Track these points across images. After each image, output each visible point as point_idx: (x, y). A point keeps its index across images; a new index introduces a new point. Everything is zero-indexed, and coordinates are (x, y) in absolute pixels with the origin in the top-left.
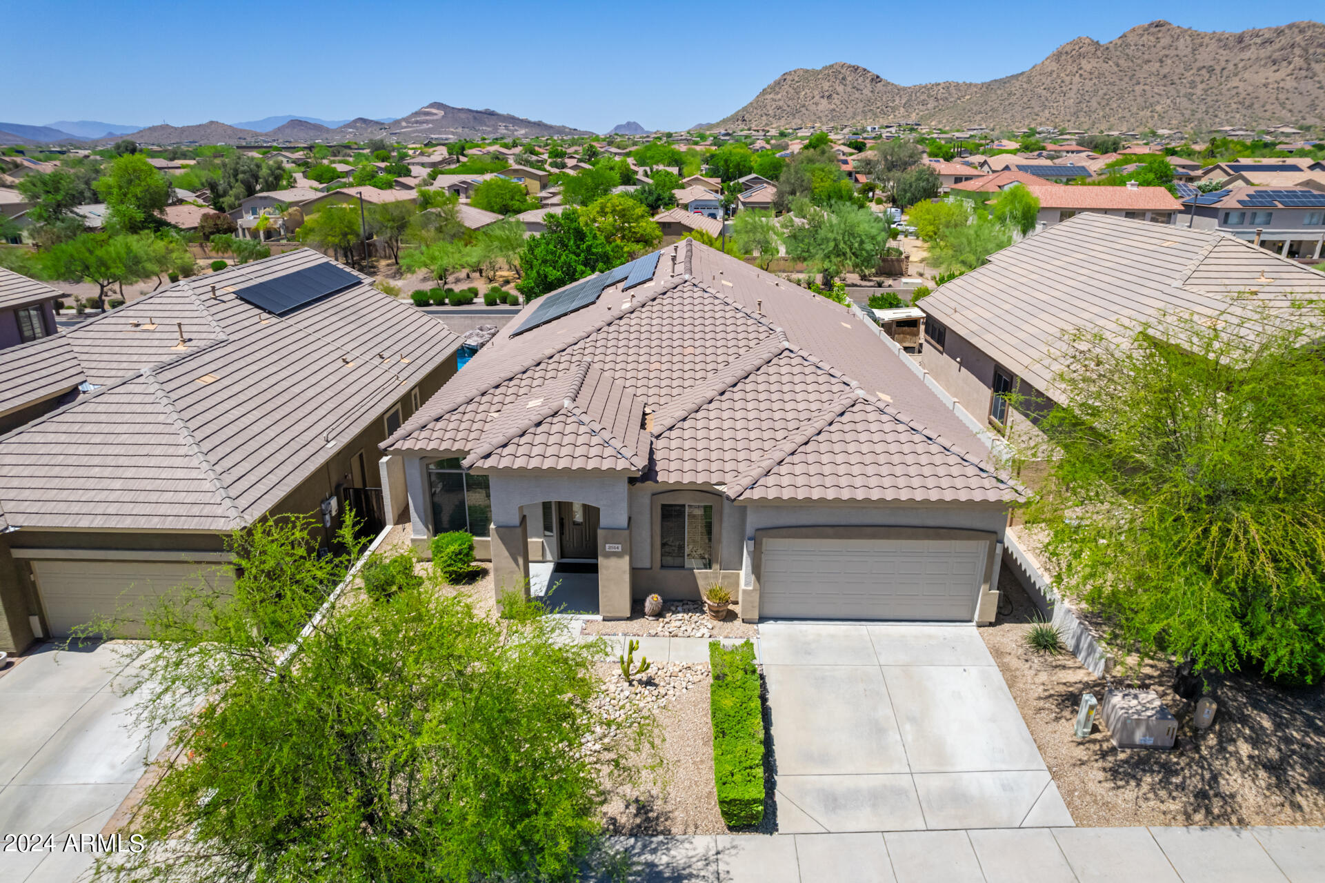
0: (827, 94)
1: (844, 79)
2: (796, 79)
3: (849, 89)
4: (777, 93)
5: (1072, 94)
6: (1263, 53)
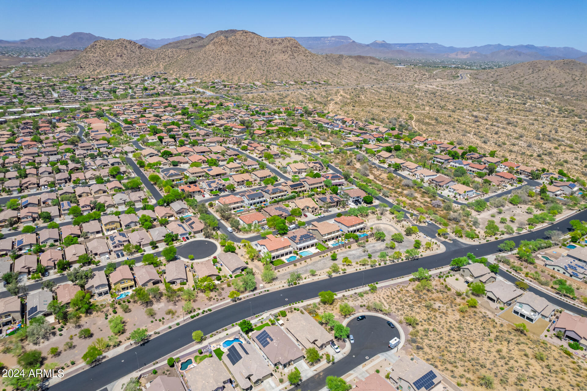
0: (120, 54)
5: (222, 60)
6: (280, 47)
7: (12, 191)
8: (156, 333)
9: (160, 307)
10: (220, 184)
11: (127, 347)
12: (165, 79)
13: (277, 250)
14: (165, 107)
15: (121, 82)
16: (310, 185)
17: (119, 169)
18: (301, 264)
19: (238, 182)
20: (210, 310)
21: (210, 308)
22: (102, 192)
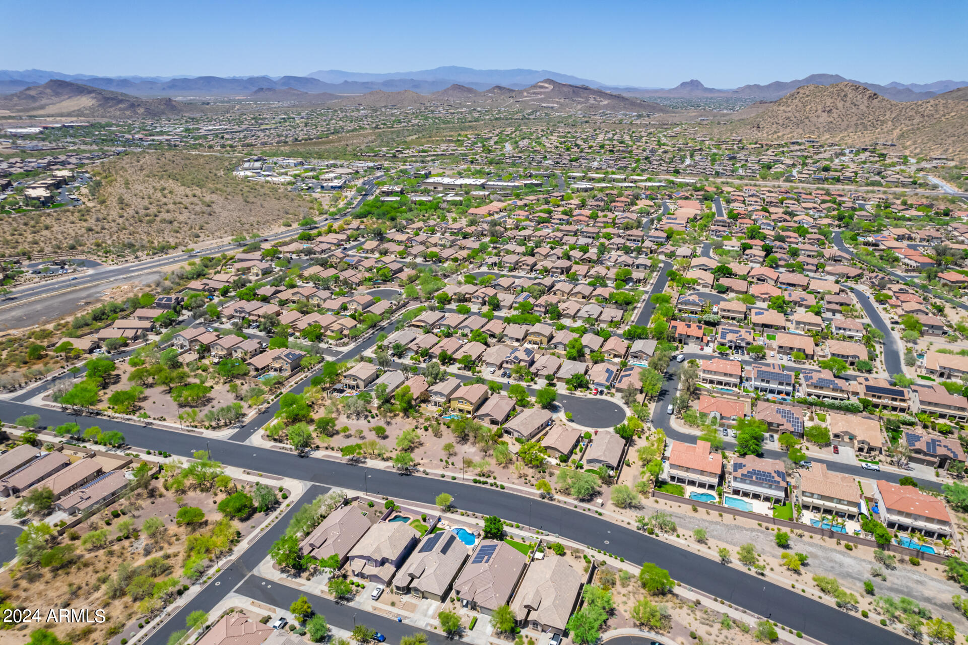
1: (845, 96)
3: (848, 104)
4: (789, 106)
7: (505, 267)
8: (424, 472)
9: (470, 450)
10: (743, 340)
11: (388, 467)
12: (883, 156)
13: (688, 469)
14: (824, 202)
15: (799, 153)
16: (922, 402)
17: (630, 273)
18: (708, 513)
19: (781, 347)
20: (503, 488)
21: (505, 484)
22: (581, 296)
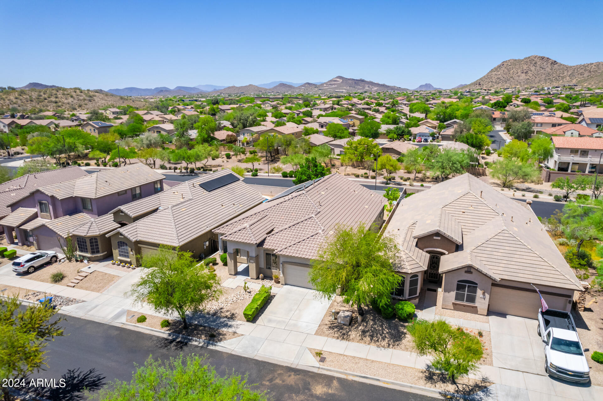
0: (525, 71)
1: (536, 63)
2: (509, 64)
3: (538, 68)
4: (498, 71)
